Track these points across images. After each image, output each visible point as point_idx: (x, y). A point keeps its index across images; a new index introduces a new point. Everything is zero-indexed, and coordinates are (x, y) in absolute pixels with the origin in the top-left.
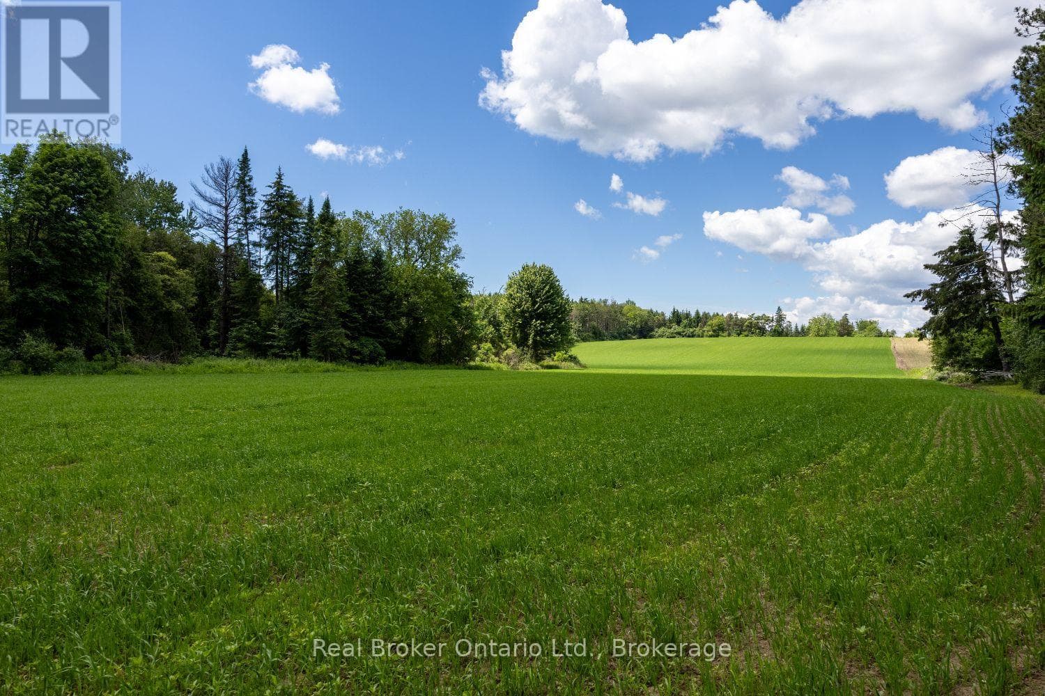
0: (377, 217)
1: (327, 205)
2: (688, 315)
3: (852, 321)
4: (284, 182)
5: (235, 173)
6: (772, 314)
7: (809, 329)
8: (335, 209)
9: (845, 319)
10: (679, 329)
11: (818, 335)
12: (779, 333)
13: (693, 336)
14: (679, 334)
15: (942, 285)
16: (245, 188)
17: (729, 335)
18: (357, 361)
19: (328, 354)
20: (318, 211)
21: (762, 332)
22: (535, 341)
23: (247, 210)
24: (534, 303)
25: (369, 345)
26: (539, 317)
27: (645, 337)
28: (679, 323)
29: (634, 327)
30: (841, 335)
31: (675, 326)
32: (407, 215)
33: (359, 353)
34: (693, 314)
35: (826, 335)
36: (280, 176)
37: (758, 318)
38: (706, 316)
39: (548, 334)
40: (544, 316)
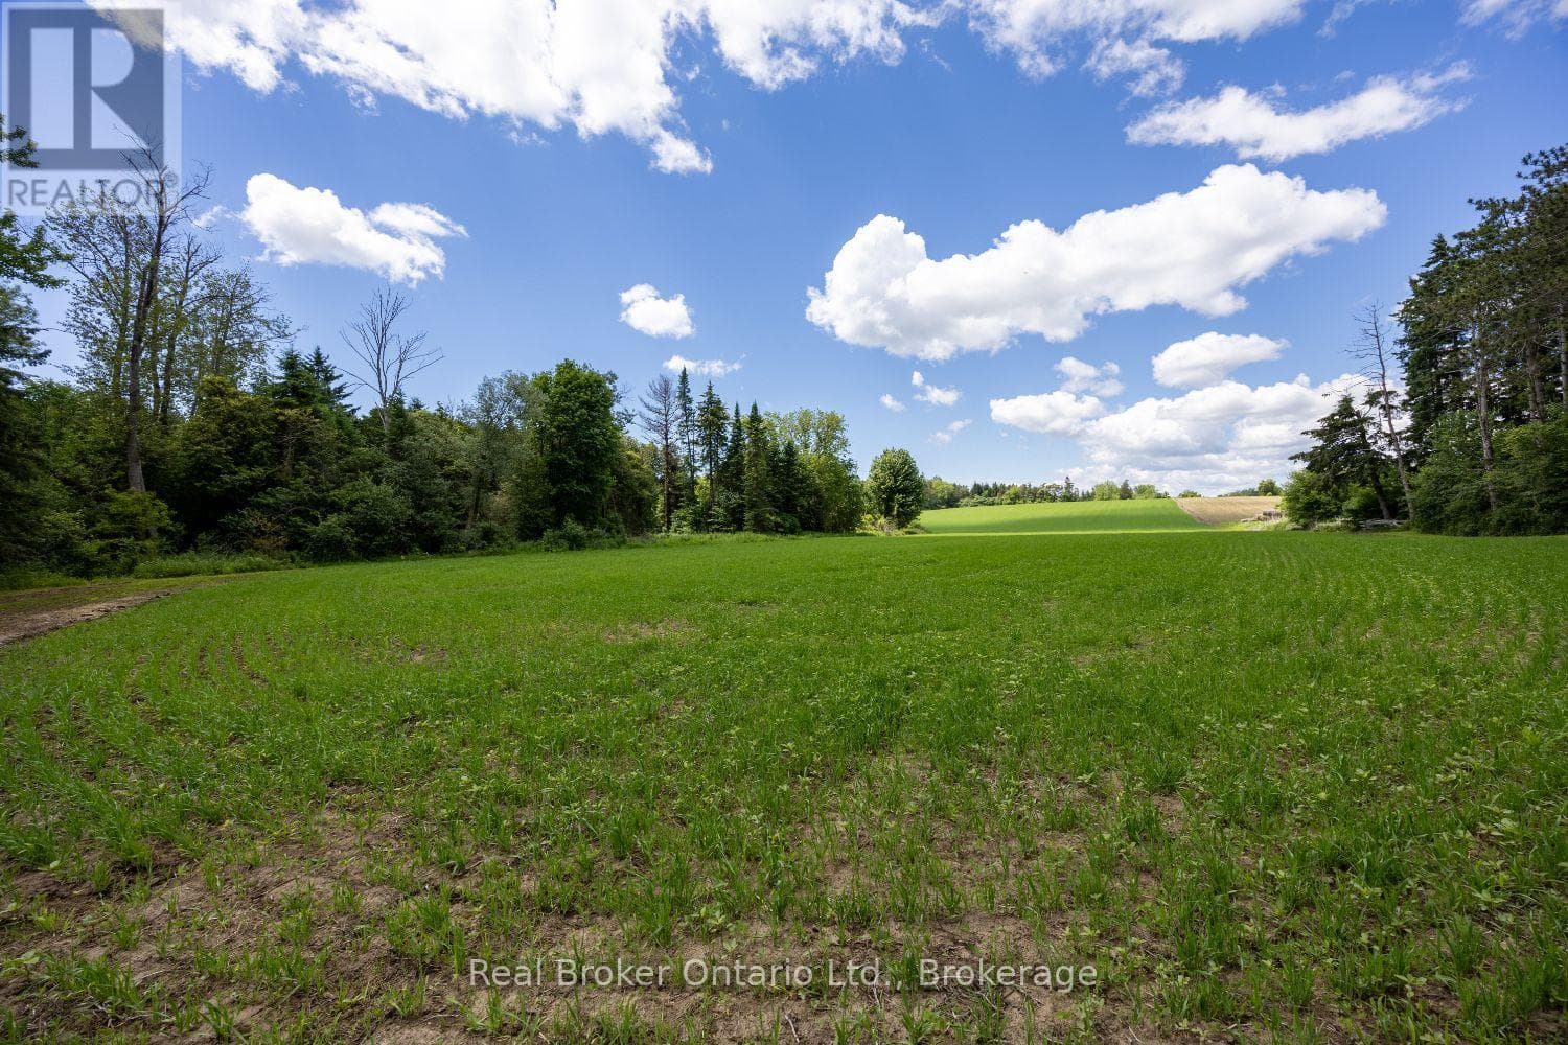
0: (782, 416)
1: (755, 408)
2: (987, 487)
3: (1132, 486)
4: (714, 392)
6: (1062, 483)
7: (1093, 494)
8: (761, 412)
9: (1125, 485)
10: (981, 499)
11: (1102, 499)
12: (1069, 498)
13: (993, 504)
14: (981, 502)
16: (684, 396)
17: (1025, 502)
18: (782, 533)
19: (761, 526)
20: (745, 413)
21: (1053, 499)
22: (898, 512)
24: (896, 481)
25: (791, 520)
26: (900, 492)
27: (952, 506)
28: (980, 494)
29: (942, 498)
30: (1122, 498)
31: (977, 496)
32: (806, 414)
33: (782, 526)
34: (991, 486)
35: (1109, 499)
36: (710, 388)
37: (1049, 487)
38: (1003, 486)
39: (910, 506)
40: (905, 491)
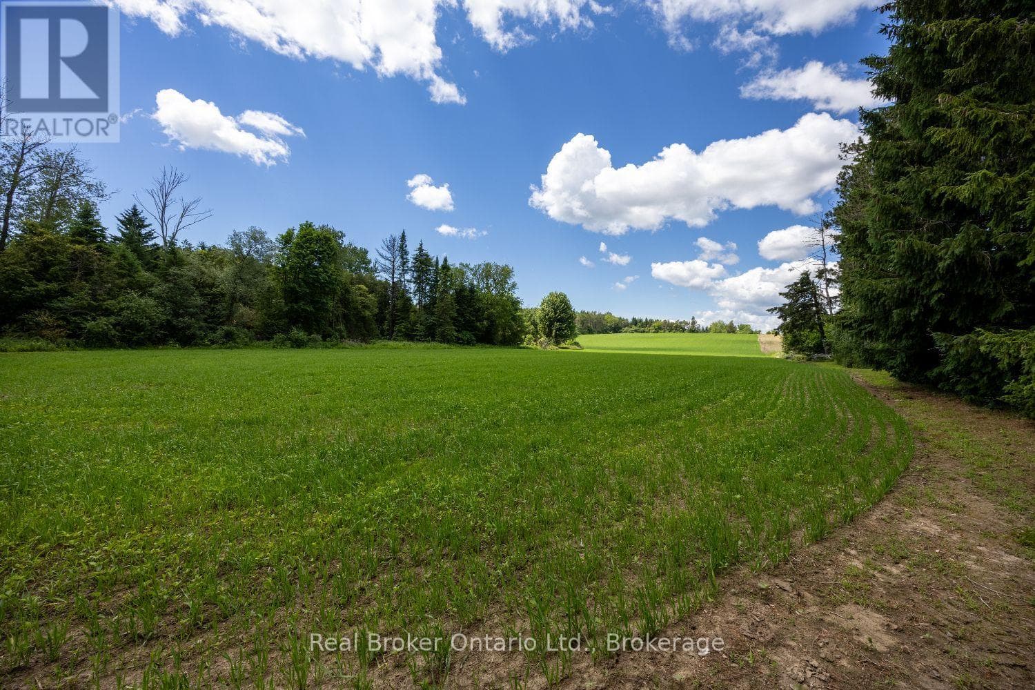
0: (472, 266)
1: (445, 260)
2: (641, 321)
3: (736, 325)
4: (423, 248)
5: (398, 243)
6: (689, 320)
7: (710, 329)
8: (450, 262)
9: (731, 323)
10: (636, 328)
11: (715, 332)
12: (693, 331)
13: (644, 332)
14: (636, 331)
15: (790, 305)
16: (403, 251)
17: (664, 332)
18: (460, 344)
19: (445, 339)
20: (441, 263)
21: (683, 330)
22: (556, 334)
23: (404, 263)
24: (556, 314)
25: (467, 335)
26: (558, 321)
27: (617, 332)
28: (636, 325)
29: (610, 327)
30: (729, 332)
31: (634, 326)
32: (488, 265)
33: (462, 339)
34: (644, 320)
35: (720, 332)
36: (421, 245)
37: (681, 323)
38: (651, 321)
39: (563, 330)
40: (561, 320)
